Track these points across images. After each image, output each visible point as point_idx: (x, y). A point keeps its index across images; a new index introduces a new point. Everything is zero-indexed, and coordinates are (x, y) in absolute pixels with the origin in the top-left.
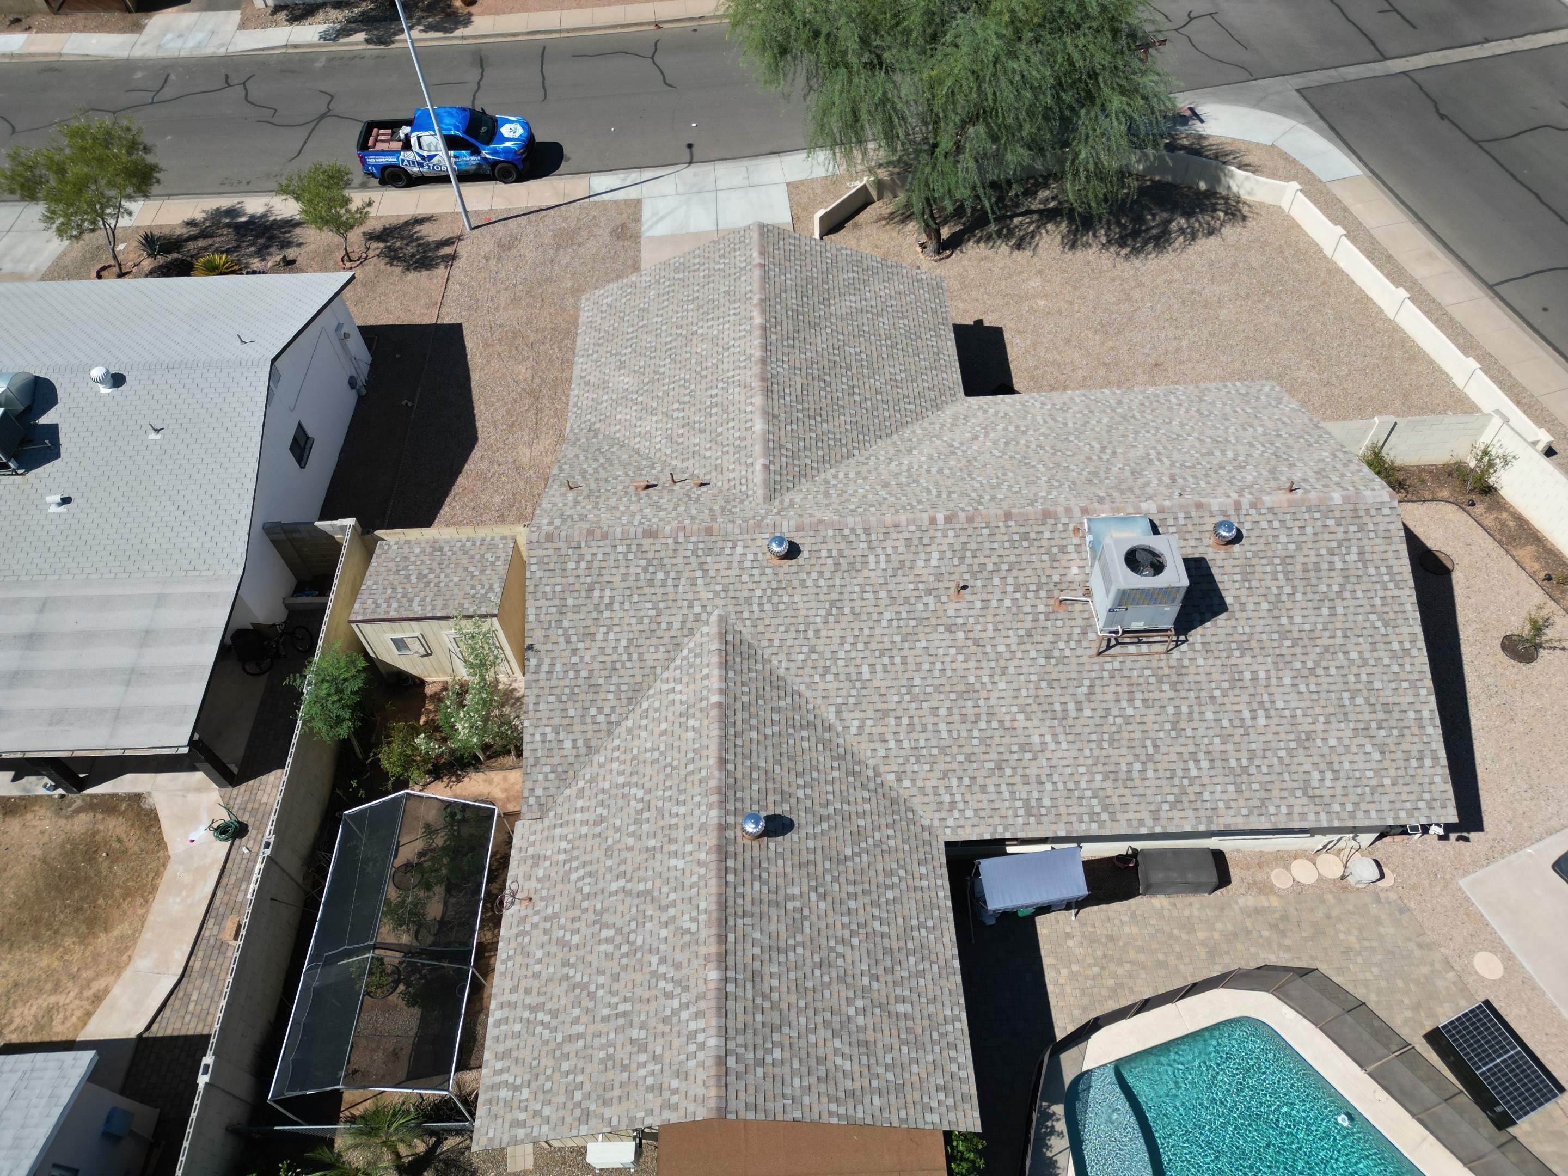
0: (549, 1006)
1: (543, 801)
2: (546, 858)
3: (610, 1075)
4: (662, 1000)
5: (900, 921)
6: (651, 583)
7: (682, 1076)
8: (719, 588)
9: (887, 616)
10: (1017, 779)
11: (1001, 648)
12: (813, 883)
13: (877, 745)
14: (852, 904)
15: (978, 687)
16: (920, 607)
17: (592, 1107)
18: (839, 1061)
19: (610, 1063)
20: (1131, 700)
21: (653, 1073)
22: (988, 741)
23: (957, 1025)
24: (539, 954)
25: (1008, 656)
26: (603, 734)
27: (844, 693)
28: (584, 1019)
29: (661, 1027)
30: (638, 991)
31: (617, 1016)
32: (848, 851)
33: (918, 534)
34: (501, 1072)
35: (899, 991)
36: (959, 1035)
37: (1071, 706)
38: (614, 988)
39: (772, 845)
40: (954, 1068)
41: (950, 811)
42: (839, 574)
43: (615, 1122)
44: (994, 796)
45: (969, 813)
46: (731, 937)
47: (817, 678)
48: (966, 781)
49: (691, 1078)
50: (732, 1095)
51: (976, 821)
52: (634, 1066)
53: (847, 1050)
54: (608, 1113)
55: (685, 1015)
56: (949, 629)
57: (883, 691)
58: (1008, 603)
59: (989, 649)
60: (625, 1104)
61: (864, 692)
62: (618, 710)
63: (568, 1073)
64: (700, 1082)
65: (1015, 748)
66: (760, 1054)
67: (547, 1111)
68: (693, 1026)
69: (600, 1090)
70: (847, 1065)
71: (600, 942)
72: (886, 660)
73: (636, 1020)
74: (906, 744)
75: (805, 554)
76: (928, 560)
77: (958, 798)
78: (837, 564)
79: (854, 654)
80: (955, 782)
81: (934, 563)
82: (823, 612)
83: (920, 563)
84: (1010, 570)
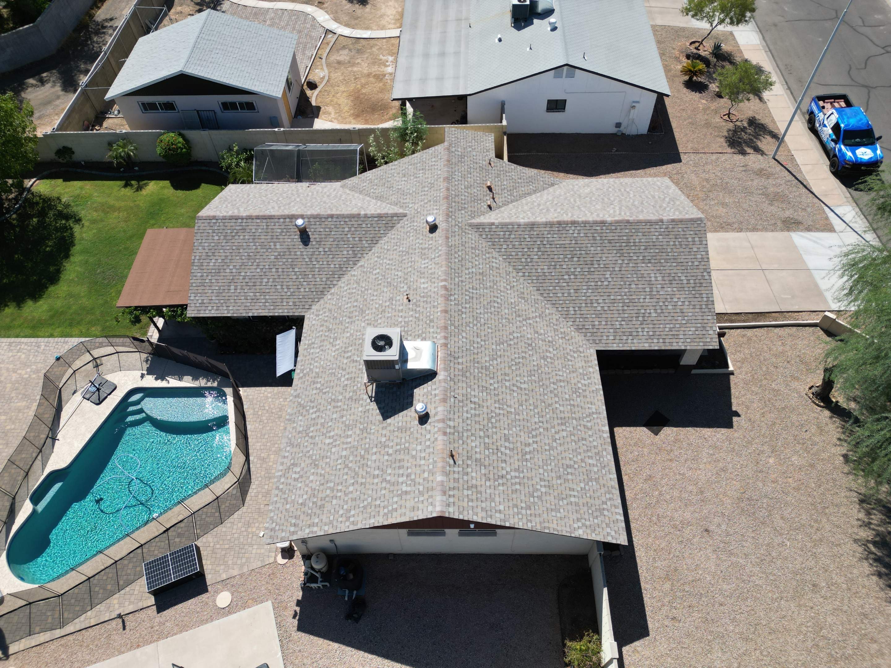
4: (246, 208)
5: (267, 291)
8: (419, 210)
9: (400, 273)
10: (323, 338)
12: (282, 254)
13: (346, 283)
14: (274, 270)
15: (364, 315)
16: (402, 285)
18: (213, 261)
20: (348, 379)
21: (222, 207)
22: (340, 324)
23: (226, 312)
24: (286, 189)
26: (366, 193)
27: (369, 266)
29: (236, 208)
32: (296, 270)
33: (436, 276)
35: (239, 287)
36: (222, 312)
37: (349, 354)
39: (297, 237)
40: (210, 308)
41: (316, 315)
42: (420, 250)
44: (318, 330)
46: (258, 221)
47: (376, 255)
48: (326, 319)
49: (214, 212)
50: (203, 221)
51: (310, 325)
53: (217, 264)
55: (236, 211)
56: (391, 299)
57: (367, 280)
58: (400, 319)
59: (380, 316)
61: (368, 273)
64: (211, 213)
66: (216, 231)
68: (231, 212)
70: (211, 264)
72: (380, 278)
73: (244, 204)
74: (345, 293)
75: (431, 235)
76: (424, 283)
77: (320, 317)
78: (425, 249)
79: (384, 265)
80: (326, 314)
81: (422, 286)
82: (404, 249)
83: (423, 280)
84: (415, 317)
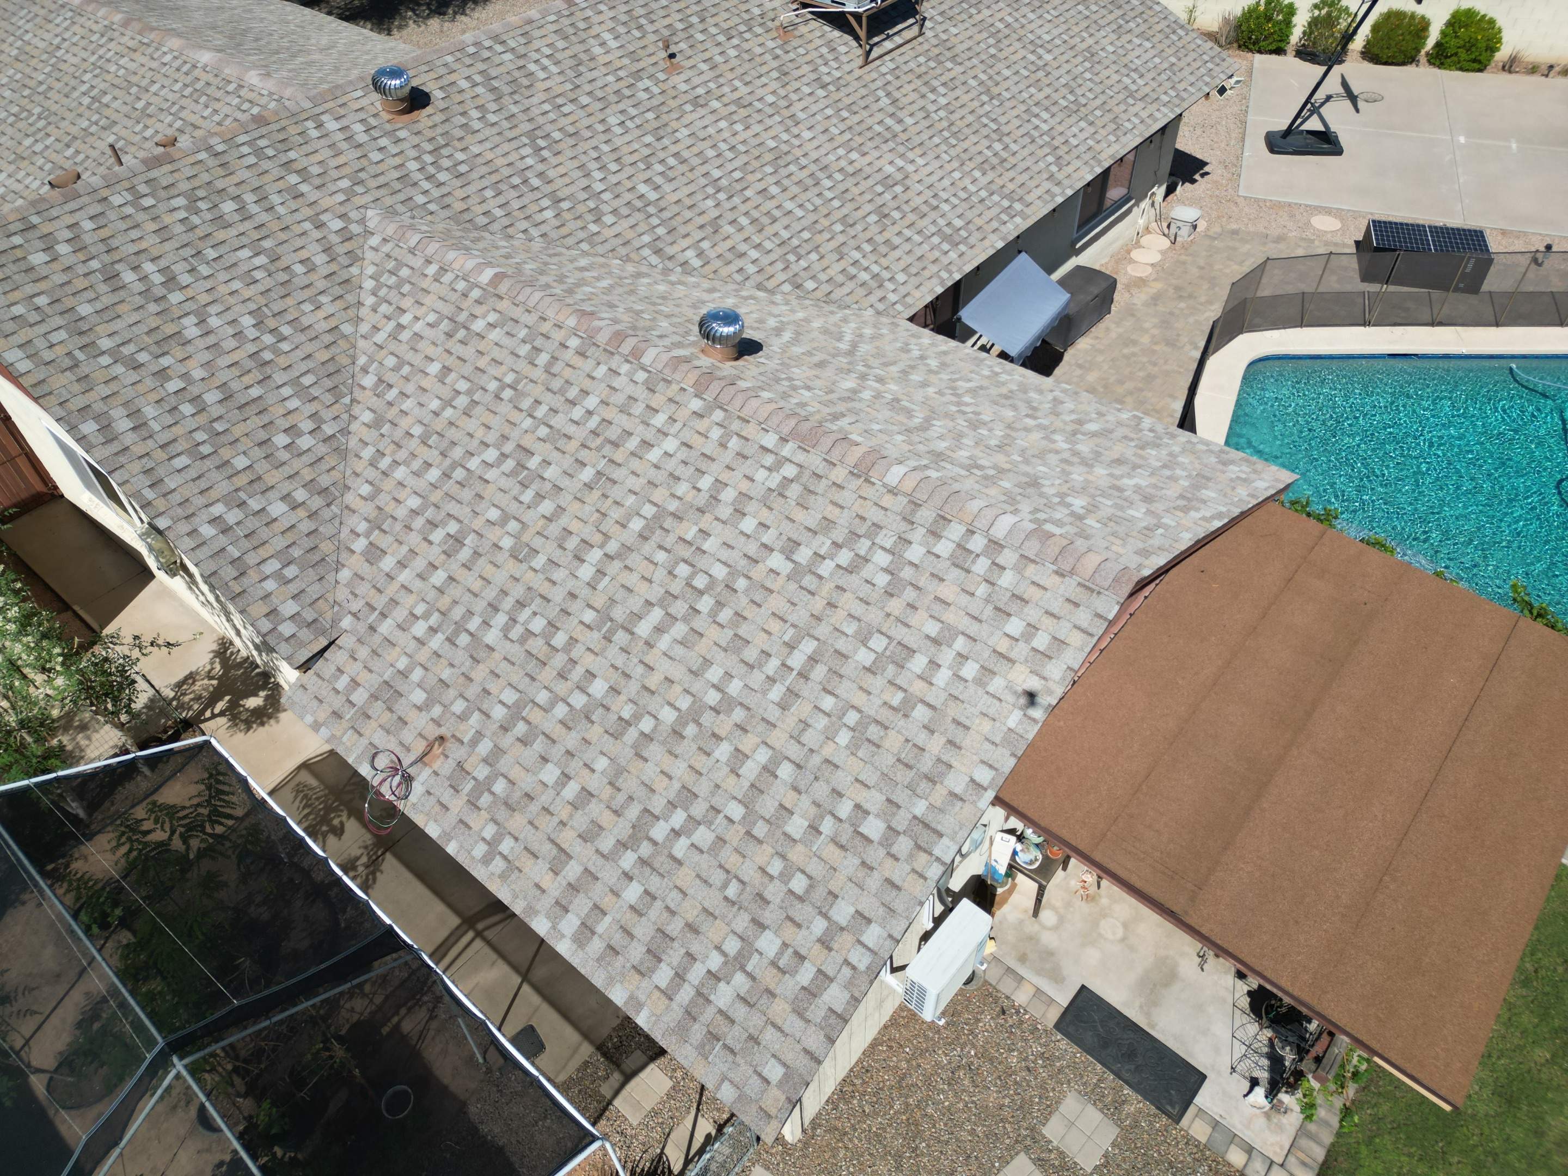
0: (658, 804)
1: (309, 615)
2: (404, 674)
3: (893, 742)
4: (853, 581)
6: (220, 221)
7: (1014, 607)
8: (345, 183)
9: (613, 120)
10: (911, 217)
11: (770, 99)
12: (854, 375)
13: (739, 263)
14: (915, 378)
15: (785, 148)
16: (643, 95)
17: (920, 808)
18: (1128, 482)
19: (873, 731)
20: (933, 90)
21: (962, 657)
22: (848, 196)
24: (550, 774)
25: (783, 103)
26: (331, 461)
27: (643, 227)
28: (747, 743)
29: (895, 606)
30: (800, 616)
31: (803, 675)
32: (843, 346)
33: (566, 21)
34: (680, 976)
35: (1066, 418)
37: (889, 122)
38: (751, 654)
39: (763, 360)
41: (880, 286)
42: (507, 100)
43: (984, 776)
44: (907, 247)
45: (901, 277)
46: (856, 437)
47: (594, 228)
48: (867, 248)
49: (1031, 593)
51: (914, 281)
52: (918, 687)
53: (1118, 472)
54: (956, 782)
55: (915, 553)
56: (696, 102)
57: (688, 202)
58: (732, 53)
59: (758, 105)
60: (969, 741)
61: (666, 215)
62: (327, 415)
63: (814, 829)
64: (1050, 581)
65: (879, 189)
67: (843, 912)
68: (944, 548)
69: (904, 776)
70: (1141, 482)
71: (649, 645)
72: (659, 168)
73: (841, 644)
74: (768, 245)
75: (437, 94)
76: (603, 44)
77: (875, 269)
78: (493, 90)
79: (613, 179)
80: (857, 255)
81: (613, 44)
82: (527, 151)
83: (597, 50)
84: (702, 20)
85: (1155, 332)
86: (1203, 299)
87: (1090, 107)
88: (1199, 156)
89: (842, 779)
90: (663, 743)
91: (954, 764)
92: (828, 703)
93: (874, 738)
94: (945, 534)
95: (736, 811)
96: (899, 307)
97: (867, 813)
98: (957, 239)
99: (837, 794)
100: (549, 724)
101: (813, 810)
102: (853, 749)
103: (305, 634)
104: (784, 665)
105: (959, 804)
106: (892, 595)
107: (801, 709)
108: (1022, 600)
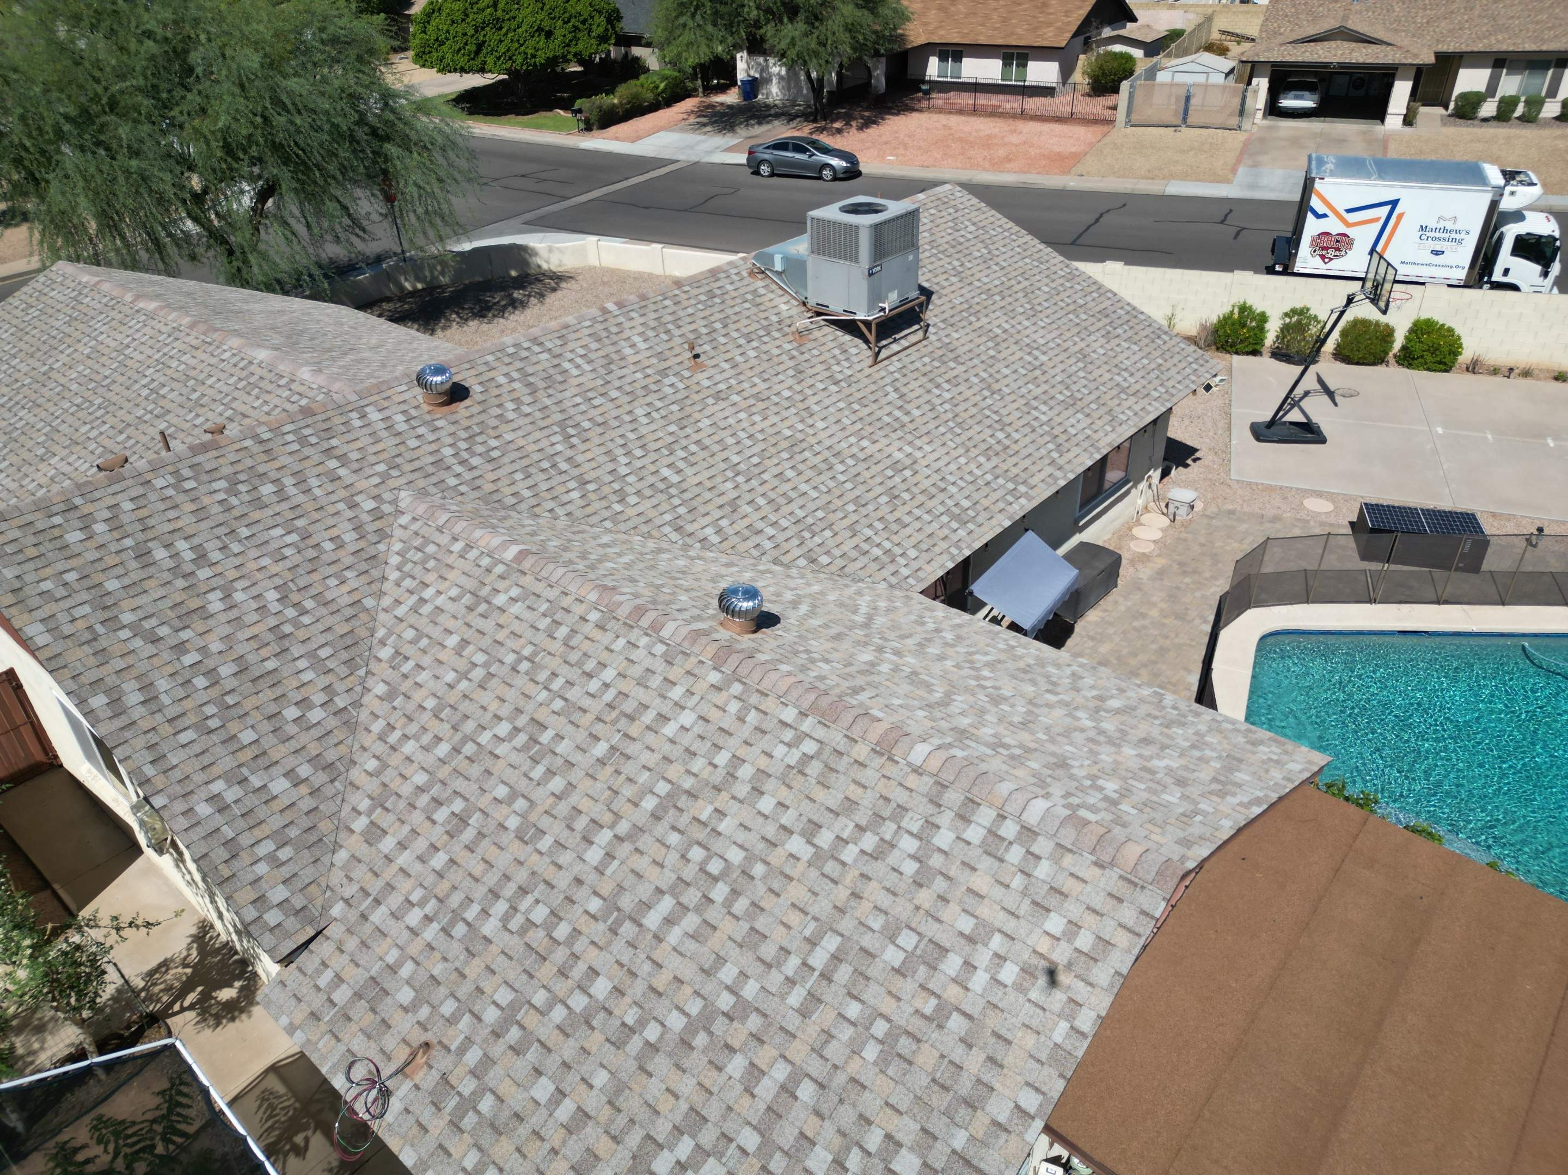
0: (662, 1130)
1: (298, 902)
2: (393, 969)
3: (926, 1058)
4: (878, 869)
6: (258, 503)
7: (1052, 901)
8: (381, 468)
9: (639, 412)
10: (921, 498)
11: (787, 393)
13: (757, 539)
14: (932, 651)
15: (800, 436)
16: (668, 390)
17: (959, 1140)
18: (1159, 763)
19: (905, 1045)
20: (938, 386)
21: (1000, 958)
22: (860, 479)
24: (543, 1090)
25: (799, 397)
26: (339, 735)
27: (665, 507)
28: (764, 1056)
29: (925, 897)
30: (822, 907)
31: (826, 977)
32: (858, 619)
33: (599, 327)
35: (1088, 694)
37: (897, 413)
38: (768, 951)
39: (782, 632)
41: (893, 561)
42: (541, 394)
43: (1030, 1101)
44: (917, 525)
45: (912, 553)
46: (877, 713)
47: (618, 507)
48: (879, 526)
49: (1069, 885)
51: (925, 557)
52: (952, 993)
53: (1147, 752)
54: (999, 1109)
55: (944, 838)
56: (718, 396)
57: (708, 484)
58: (752, 354)
59: (775, 399)
60: (1011, 1058)
61: (687, 496)
62: (340, 687)
63: (840, 1164)
64: (1090, 873)
65: (889, 473)
68: (975, 834)
69: (940, 1100)
70: (1172, 763)
71: (658, 938)
72: (682, 454)
73: (867, 941)
74: (784, 523)
75: (476, 389)
76: (633, 346)
77: (887, 545)
78: (530, 384)
79: (638, 464)
80: (869, 532)
81: (642, 346)
82: (558, 438)
83: (628, 351)
84: (725, 326)
85: (1163, 605)
86: (1207, 574)
87: (1085, 401)
88: (1189, 443)
89: (871, 1103)
90: (670, 1055)
91: (997, 1086)
92: (853, 1010)
93: (905, 1052)
94: (974, 818)
95: (750, 1139)
96: (910, 580)
97: (899, 1145)
98: (966, 518)
99: (865, 1121)
100: (546, 1031)
101: (838, 1141)
102: (882, 1064)
103: (291, 923)
104: (804, 964)
105: (1004, 1136)
106: (921, 885)
107: (823, 1017)
108: (1061, 893)
